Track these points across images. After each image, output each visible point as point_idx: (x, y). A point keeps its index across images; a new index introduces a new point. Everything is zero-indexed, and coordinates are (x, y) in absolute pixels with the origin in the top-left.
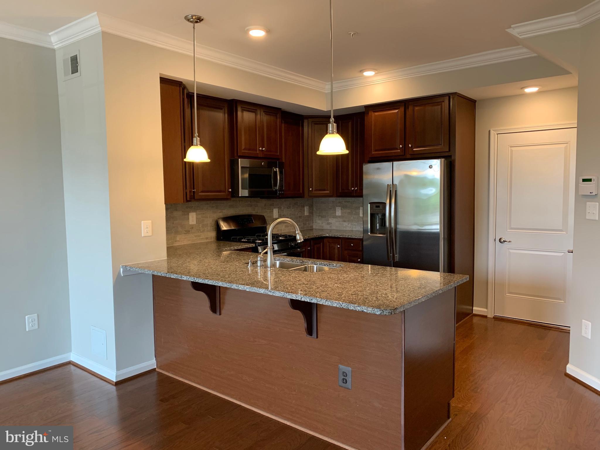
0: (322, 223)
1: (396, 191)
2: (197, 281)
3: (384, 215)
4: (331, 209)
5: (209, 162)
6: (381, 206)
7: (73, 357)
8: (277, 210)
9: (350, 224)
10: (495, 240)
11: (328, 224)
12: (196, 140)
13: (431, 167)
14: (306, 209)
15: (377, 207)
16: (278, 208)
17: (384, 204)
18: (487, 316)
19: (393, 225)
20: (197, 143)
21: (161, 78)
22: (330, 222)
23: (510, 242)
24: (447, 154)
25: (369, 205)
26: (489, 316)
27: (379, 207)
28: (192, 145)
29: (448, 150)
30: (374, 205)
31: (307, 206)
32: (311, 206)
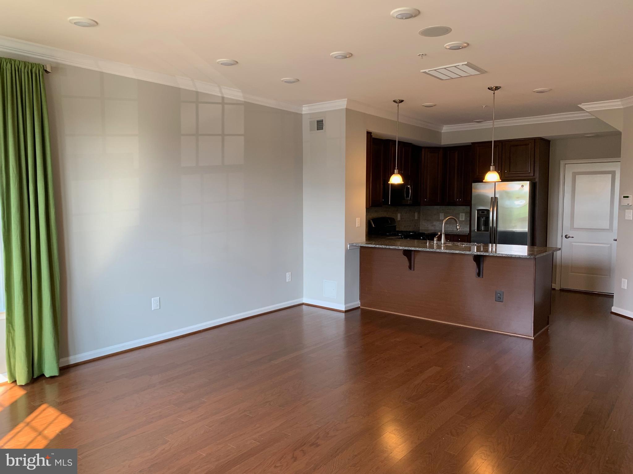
0: (428, 225)
1: (497, 202)
2: (410, 249)
3: (488, 217)
4: (436, 214)
5: (402, 184)
6: (486, 212)
7: (305, 301)
8: (400, 214)
9: (451, 226)
10: (562, 237)
11: (433, 225)
12: (396, 171)
13: (522, 186)
14: (416, 214)
15: (482, 212)
16: (401, 213)
17: (488, 211)
18: (555, 289)
19: (495, 225)
20: (396, 173)
21: (367, 132)
22: (434, 224)
23: (572, 237)
24: (532, 178)
25: (476, 211)
26: (557, 289)
27: (484, 212)
28: (394, 174)
29: (533, 175)
30: (480, 212)
31: (416, 212)
32: (419, 213)
